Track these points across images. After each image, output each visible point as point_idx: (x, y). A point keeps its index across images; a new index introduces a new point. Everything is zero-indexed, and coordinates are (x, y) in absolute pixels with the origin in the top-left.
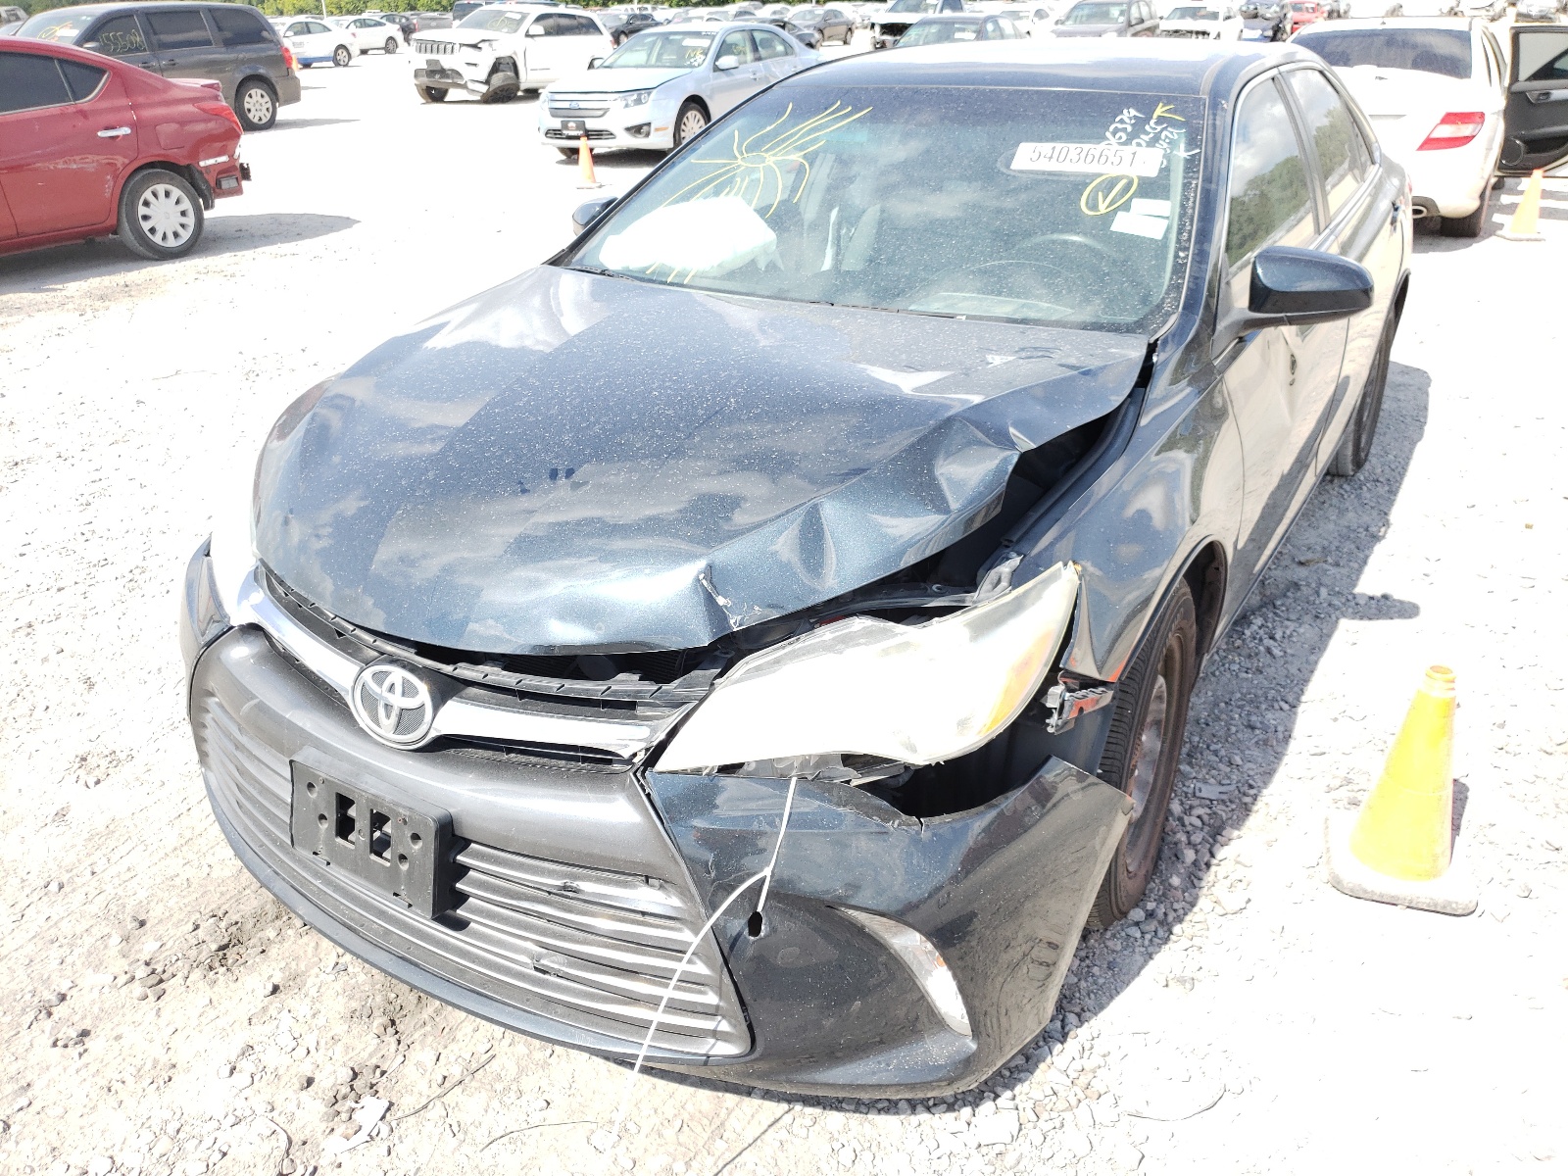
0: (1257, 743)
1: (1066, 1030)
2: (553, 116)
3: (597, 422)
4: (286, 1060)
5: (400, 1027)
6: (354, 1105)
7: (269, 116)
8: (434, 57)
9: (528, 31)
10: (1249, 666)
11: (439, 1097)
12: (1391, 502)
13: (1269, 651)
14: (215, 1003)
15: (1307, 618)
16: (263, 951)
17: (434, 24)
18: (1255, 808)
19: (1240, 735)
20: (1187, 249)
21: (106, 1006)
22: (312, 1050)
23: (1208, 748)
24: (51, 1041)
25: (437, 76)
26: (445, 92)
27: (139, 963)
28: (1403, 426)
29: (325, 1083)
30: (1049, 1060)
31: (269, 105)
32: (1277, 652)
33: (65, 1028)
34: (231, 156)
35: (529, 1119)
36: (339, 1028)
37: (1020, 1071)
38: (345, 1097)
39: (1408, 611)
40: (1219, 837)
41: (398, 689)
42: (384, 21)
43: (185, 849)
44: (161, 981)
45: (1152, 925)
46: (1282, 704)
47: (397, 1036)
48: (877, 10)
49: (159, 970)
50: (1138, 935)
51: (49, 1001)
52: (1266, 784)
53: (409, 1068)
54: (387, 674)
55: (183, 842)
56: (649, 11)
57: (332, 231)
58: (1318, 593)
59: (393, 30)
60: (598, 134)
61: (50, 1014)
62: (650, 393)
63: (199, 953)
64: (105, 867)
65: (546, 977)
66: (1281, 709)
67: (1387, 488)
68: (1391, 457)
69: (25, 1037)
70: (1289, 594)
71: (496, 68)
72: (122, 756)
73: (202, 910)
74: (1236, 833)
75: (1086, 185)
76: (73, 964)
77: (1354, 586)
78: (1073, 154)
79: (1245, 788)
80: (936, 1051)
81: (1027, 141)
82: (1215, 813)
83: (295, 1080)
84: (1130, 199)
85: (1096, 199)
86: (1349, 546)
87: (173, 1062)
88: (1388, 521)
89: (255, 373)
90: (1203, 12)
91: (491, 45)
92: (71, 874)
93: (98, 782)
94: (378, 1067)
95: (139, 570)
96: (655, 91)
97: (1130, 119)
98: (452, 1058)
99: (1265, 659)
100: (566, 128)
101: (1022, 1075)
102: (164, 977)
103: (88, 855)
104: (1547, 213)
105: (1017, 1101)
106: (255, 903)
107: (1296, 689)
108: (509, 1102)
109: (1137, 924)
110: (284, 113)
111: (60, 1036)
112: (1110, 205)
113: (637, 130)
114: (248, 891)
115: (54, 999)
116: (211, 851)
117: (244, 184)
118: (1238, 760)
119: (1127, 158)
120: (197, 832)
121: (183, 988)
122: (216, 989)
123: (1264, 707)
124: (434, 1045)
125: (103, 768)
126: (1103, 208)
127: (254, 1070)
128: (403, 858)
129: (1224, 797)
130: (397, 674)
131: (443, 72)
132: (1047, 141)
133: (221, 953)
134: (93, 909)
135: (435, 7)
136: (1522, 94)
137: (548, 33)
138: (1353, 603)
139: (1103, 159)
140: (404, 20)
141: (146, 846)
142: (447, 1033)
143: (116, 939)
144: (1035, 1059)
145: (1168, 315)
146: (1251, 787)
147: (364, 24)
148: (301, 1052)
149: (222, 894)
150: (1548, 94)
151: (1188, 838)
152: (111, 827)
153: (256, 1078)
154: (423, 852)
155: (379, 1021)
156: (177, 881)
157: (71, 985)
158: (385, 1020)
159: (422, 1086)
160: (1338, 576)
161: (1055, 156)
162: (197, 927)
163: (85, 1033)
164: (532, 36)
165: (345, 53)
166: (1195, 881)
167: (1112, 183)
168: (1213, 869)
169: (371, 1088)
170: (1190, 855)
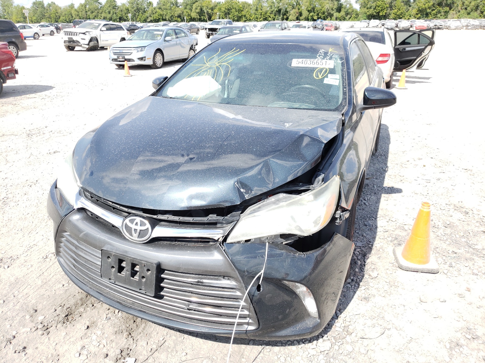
0: (368, 230)
1: (337, 315)
2: (114, 55)
3: (192, 140)
4: (97, 349)
5: (133, 335)
6: (124, 361)
7: (16, 54)
8: (71, 36)
9: (101, 29)
10: (360, 208)
11: (151, 355)
12: (387, 161)
13: (365, 204)
14: (68, 333)
15: (373, 194)
16: (81, 316)
17: (67, 26)
18: (373, 248)
19: (363, 228)
20: (346, 88)
21: (30, 338)
22: (105, 345)
23: (355, 232)
24: (14, 351)
25: (72, 43)
26: (74, 48)
27: (38, 324)
28: (384, 140)
29: (112, 354)
30: (335, 324)
31: (16, 51)
32: (367, 204)
33: (17, 347)
34: (12, 66)
35: (181, 359)
36: (113, 337)
37: (327, 329)
38: (120, 359)
39: (399, 191)
40: (366, 257)
41: (139, 224)
42: (49, 25)
43: (45, 286)
44: (47, 329)
45: (354, 283)
46: (372, 218)
47: (132, 338)
48: (205, 24)
49: (46, 325)
50: (350, 286)
51: (10, 338)
52: (374, 241)
53: (139, 348)
54: (135, 219)
55: (44, 284)
56: (135, 24)
57: (46, 90)
58: (374, 187)
59: (52, 28)
60: (129, 60)
61: (11, 343)
62: (206, 131)
63: (59, 318)
64: (17, 294)
65: (191, 311)
66: (372, 220)
67: (384, 157)
68: (383, 148)
69: (4, 351)
70: (366, 187)
71: (91, 40)
72: (15, 258)
73: (56, 304)
74: (370, 255)
75: (314, 71)
76: (15, 326)
77: (383, 184)
78: (309, 62)
79: (369, 243)
80: (309, 323)
81: (295, 58)
82: (362, 250)
83: (102, 355)
84: (327, 74)
85: (318, 74)
86: (378, 174)
87: (58, 354)
88: (387, 166)
89: (31, 135)
90: (302, 26)
91: (89, 33)
92: (6, 297)
93: (8, 267)
94: (128, 348)
95: (6, 198)
96: (146, 47)
97: (323, 52)
98: (152, 343)
99: (364, 206)
100: (119, 58)
101: (328, 330)
102: (48, 327)
103: (11, 290)
104: (407, 82)
105: (329, 337)
106: (74, 301)
107: (375, 214)
108: (174, 354)
109: (349, 283)
110: (21, 53)
111: (16, 349)
112: (322, 76)
113: (141, 59)
114: (70, 297)
115: (12, 338)
116: (54, 286)
117: (16, 75)
118: (365, 235)
119: (324, 63)
120: (48, 280)
121: (56, 330)
122: (67, 329)
123: (368, 219)
124: (145, 339)
125: (9, 262)
126: (320, 77)
127: (87, 353)
128: (143, 277)
129: (364, 245)
130: (138, 219)
131: (74, 41)
132: (300, 58)
133: (66, 318)
134: (17, 307)
135: (64, 22)
136: (398, 49)
137: (107, 30)
138: (384, 189)
139: (318, 63)
140: (55, 25)
141: (31, 286)
142: (148, 335)
143: (28, 317)
144: (331, 325)
145: (344, 106)
146: (370, 242)
147: (42, 26)
148: (102, 346)
149: (62, 299)
150: (405, 49)
151: (357, 258)
152: (17, 281)
153: (89, 356)
154: (151, 275)
155: (125, 334)
156: (45, 296)
157: (16, 333)
158: (128, 333)
159: (145, 352)
160: (378, 182)
161: (304, 62)
162: (56, 310)
163: (25, 348)
164: (103, 31)
165: (37, 35)
166: (362, 270)
167: (321, 70)
168: (366, 266)
169: (128, 355)
170: (359, 263)
